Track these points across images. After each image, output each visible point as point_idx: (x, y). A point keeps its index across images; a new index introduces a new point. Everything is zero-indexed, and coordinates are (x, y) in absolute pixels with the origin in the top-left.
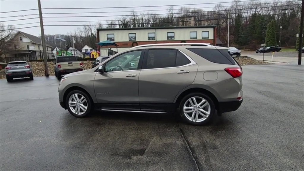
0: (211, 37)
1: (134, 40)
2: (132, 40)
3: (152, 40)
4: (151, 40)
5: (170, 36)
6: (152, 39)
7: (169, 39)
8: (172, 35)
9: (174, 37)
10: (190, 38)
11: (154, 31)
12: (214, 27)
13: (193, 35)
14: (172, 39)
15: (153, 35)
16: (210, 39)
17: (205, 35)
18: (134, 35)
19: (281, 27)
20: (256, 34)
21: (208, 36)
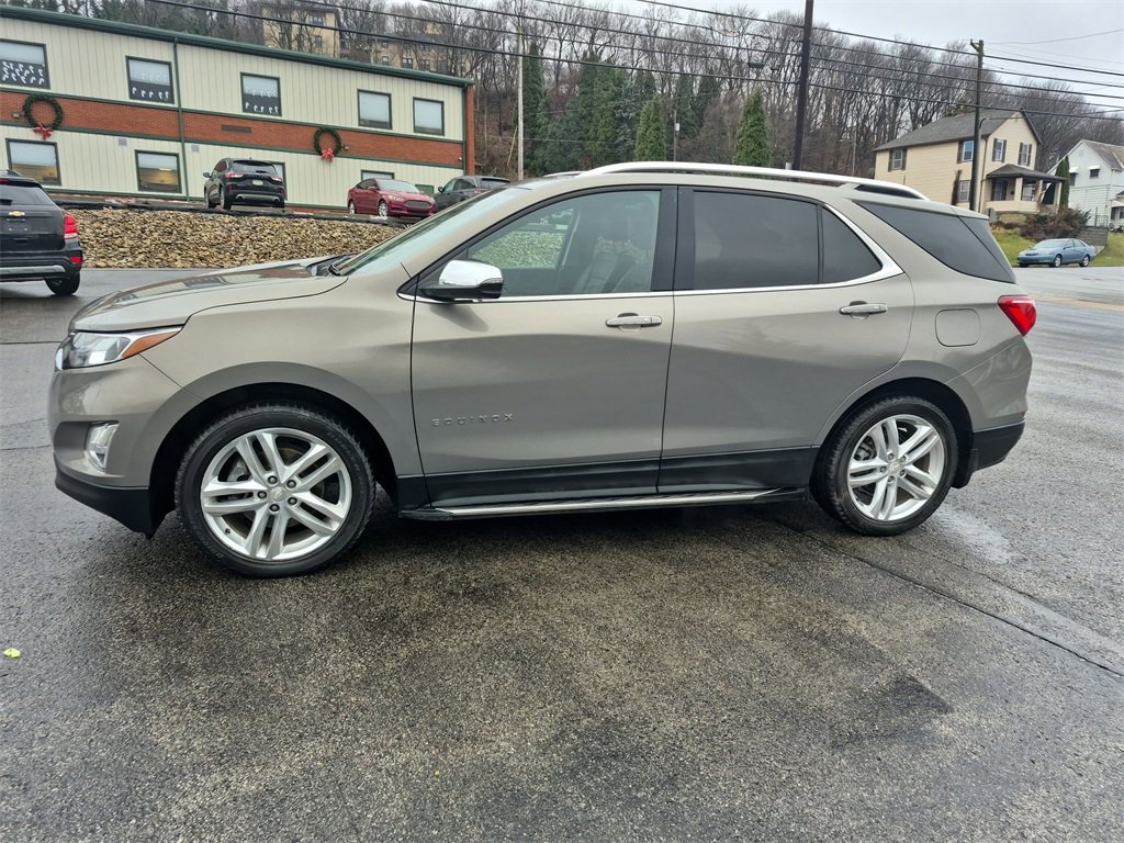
0: (454, 132)
1: (35, 84)
2: (19, 82)
3: (156, 98)
4: (146, 98)
5: (258, 97)
6: (151, 93)
7: (250, 110)
8: (266, 89)
9: (277, 101)
10: (360, 119)
11: (162, 51)
12: (464, 87)
13: (375, 109)
14: (266, 112)
15: (158, 75)
16: (446, 137)
17: (428, 117)
18: (35, 56)
19: (678, 127)
20: (596, 139)
21: (438, 126)
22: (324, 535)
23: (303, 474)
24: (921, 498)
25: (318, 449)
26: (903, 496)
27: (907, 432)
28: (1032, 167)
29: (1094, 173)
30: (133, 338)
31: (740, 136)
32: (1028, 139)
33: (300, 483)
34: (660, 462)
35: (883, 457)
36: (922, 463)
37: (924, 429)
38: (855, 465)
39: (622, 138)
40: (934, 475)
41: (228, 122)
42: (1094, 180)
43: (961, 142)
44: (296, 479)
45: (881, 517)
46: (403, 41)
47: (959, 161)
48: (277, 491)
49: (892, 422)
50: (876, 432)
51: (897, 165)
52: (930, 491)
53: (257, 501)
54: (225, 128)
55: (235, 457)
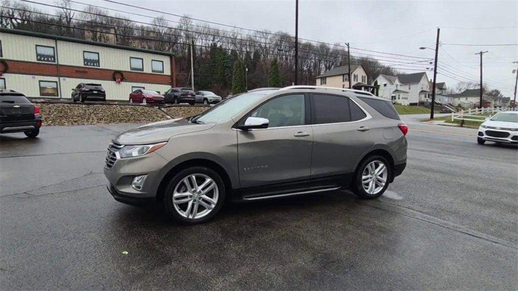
0: (167, 72)
3: (48, 61)
4: (44, 60)
5: (90, 60)
6: (46, 59)
7: (87, 65)
8: (94, 57)
9: (98, 61)
10: (131, 68)
11: (52, 43)
12: (170, 56)
13: (137, 64)
14: (94, 65)
15: (50, 52)
16: (164, 74)
17: (158, 67)
19: (247, 70)
20: (217, 74)
21: (162, 70)
22: (210, 209)
23: (203, 189)
24: (382, 186)
25: (208, 180)
26: (377, 186)
27: (377, 166)
28: (366, 83)
29: (385, 85)
30: (151, 146)
31: (270, 73)
32: (364, 74)
33: (202, 192)
34: (310, 179)
35: (371, 174)
36: (381, 175)
37: (381, 165)
38: (364, 177)
39: (227, 74)
40: (385, 179)
41: (78, 69)
42: (385, 87)
43: (343, 75)
44: (201, 191)
45: (371, 193)
46: (142, 39)
47: (343, 81)
48: (196, 195)
49: (373, 163)
50: (369, 166)
51: (323, 82)
52: (384, 184)
53: (189, 199)
54: (76, 71)
55: (183, 184)
